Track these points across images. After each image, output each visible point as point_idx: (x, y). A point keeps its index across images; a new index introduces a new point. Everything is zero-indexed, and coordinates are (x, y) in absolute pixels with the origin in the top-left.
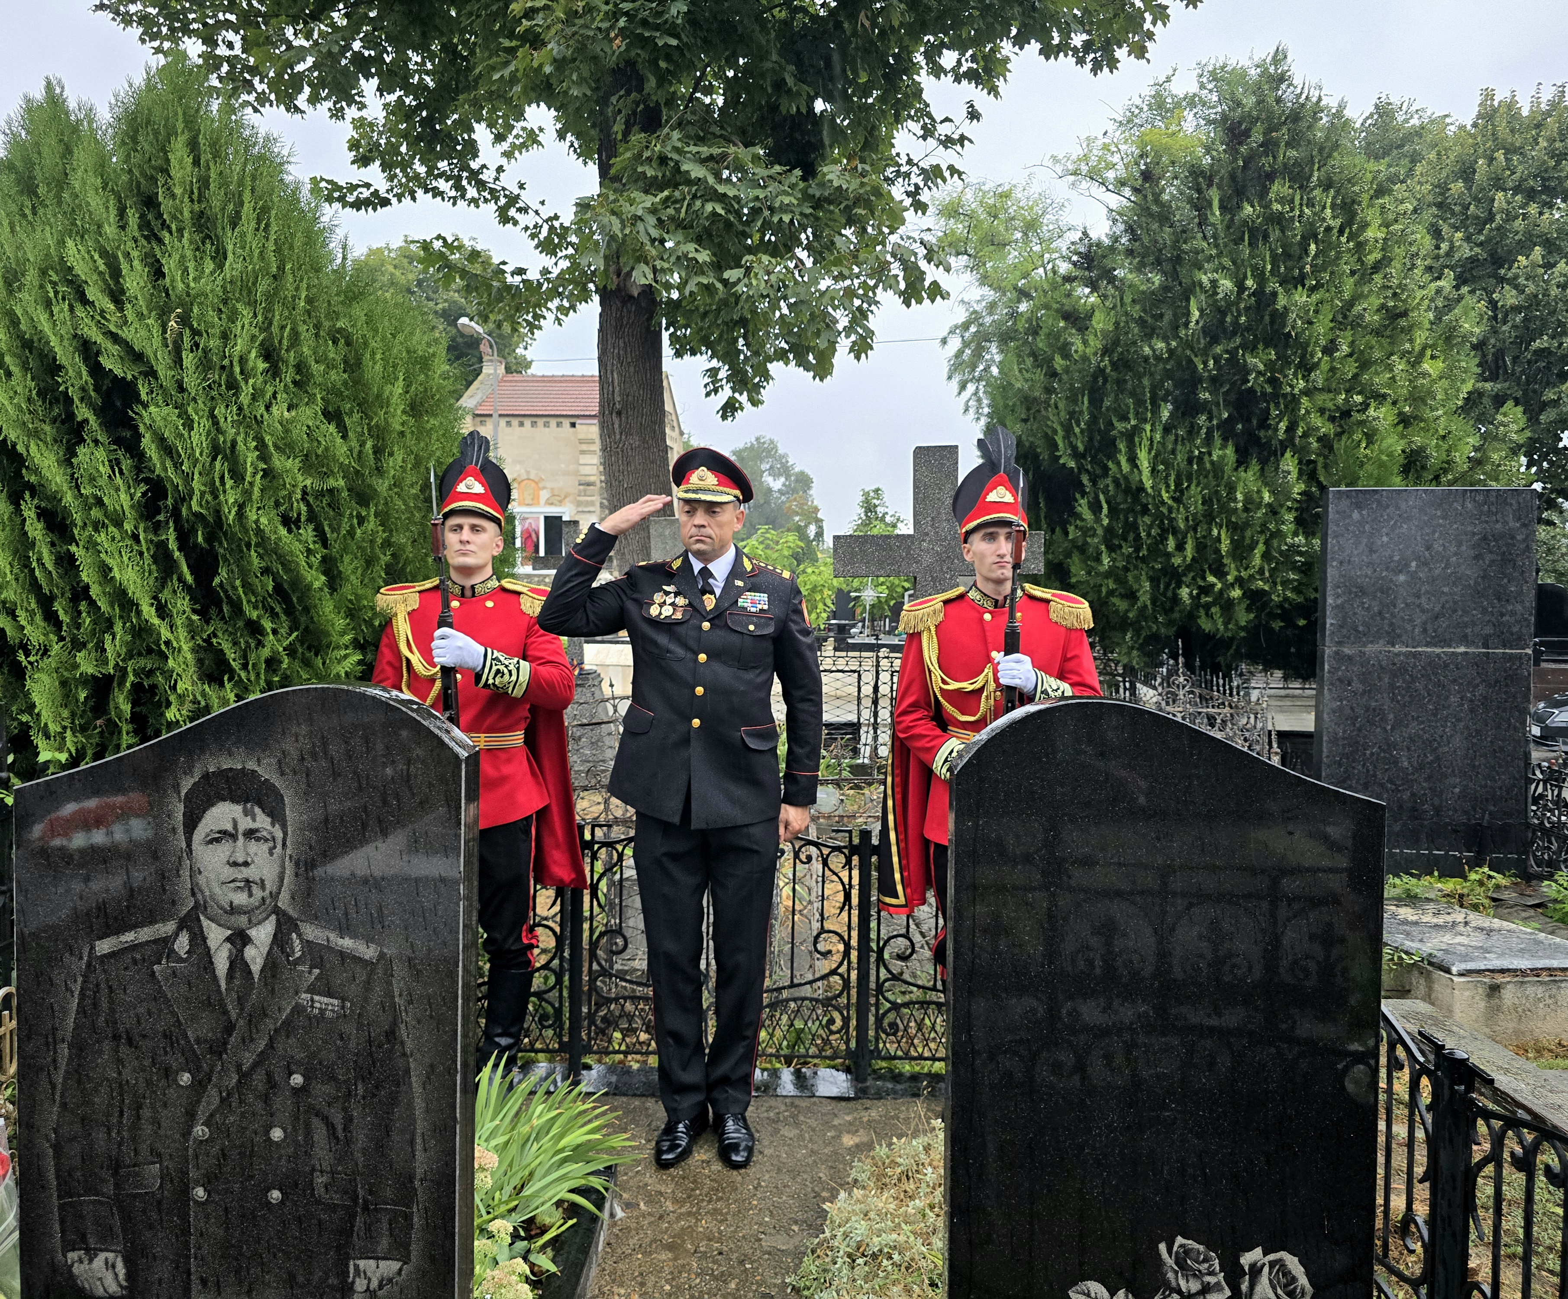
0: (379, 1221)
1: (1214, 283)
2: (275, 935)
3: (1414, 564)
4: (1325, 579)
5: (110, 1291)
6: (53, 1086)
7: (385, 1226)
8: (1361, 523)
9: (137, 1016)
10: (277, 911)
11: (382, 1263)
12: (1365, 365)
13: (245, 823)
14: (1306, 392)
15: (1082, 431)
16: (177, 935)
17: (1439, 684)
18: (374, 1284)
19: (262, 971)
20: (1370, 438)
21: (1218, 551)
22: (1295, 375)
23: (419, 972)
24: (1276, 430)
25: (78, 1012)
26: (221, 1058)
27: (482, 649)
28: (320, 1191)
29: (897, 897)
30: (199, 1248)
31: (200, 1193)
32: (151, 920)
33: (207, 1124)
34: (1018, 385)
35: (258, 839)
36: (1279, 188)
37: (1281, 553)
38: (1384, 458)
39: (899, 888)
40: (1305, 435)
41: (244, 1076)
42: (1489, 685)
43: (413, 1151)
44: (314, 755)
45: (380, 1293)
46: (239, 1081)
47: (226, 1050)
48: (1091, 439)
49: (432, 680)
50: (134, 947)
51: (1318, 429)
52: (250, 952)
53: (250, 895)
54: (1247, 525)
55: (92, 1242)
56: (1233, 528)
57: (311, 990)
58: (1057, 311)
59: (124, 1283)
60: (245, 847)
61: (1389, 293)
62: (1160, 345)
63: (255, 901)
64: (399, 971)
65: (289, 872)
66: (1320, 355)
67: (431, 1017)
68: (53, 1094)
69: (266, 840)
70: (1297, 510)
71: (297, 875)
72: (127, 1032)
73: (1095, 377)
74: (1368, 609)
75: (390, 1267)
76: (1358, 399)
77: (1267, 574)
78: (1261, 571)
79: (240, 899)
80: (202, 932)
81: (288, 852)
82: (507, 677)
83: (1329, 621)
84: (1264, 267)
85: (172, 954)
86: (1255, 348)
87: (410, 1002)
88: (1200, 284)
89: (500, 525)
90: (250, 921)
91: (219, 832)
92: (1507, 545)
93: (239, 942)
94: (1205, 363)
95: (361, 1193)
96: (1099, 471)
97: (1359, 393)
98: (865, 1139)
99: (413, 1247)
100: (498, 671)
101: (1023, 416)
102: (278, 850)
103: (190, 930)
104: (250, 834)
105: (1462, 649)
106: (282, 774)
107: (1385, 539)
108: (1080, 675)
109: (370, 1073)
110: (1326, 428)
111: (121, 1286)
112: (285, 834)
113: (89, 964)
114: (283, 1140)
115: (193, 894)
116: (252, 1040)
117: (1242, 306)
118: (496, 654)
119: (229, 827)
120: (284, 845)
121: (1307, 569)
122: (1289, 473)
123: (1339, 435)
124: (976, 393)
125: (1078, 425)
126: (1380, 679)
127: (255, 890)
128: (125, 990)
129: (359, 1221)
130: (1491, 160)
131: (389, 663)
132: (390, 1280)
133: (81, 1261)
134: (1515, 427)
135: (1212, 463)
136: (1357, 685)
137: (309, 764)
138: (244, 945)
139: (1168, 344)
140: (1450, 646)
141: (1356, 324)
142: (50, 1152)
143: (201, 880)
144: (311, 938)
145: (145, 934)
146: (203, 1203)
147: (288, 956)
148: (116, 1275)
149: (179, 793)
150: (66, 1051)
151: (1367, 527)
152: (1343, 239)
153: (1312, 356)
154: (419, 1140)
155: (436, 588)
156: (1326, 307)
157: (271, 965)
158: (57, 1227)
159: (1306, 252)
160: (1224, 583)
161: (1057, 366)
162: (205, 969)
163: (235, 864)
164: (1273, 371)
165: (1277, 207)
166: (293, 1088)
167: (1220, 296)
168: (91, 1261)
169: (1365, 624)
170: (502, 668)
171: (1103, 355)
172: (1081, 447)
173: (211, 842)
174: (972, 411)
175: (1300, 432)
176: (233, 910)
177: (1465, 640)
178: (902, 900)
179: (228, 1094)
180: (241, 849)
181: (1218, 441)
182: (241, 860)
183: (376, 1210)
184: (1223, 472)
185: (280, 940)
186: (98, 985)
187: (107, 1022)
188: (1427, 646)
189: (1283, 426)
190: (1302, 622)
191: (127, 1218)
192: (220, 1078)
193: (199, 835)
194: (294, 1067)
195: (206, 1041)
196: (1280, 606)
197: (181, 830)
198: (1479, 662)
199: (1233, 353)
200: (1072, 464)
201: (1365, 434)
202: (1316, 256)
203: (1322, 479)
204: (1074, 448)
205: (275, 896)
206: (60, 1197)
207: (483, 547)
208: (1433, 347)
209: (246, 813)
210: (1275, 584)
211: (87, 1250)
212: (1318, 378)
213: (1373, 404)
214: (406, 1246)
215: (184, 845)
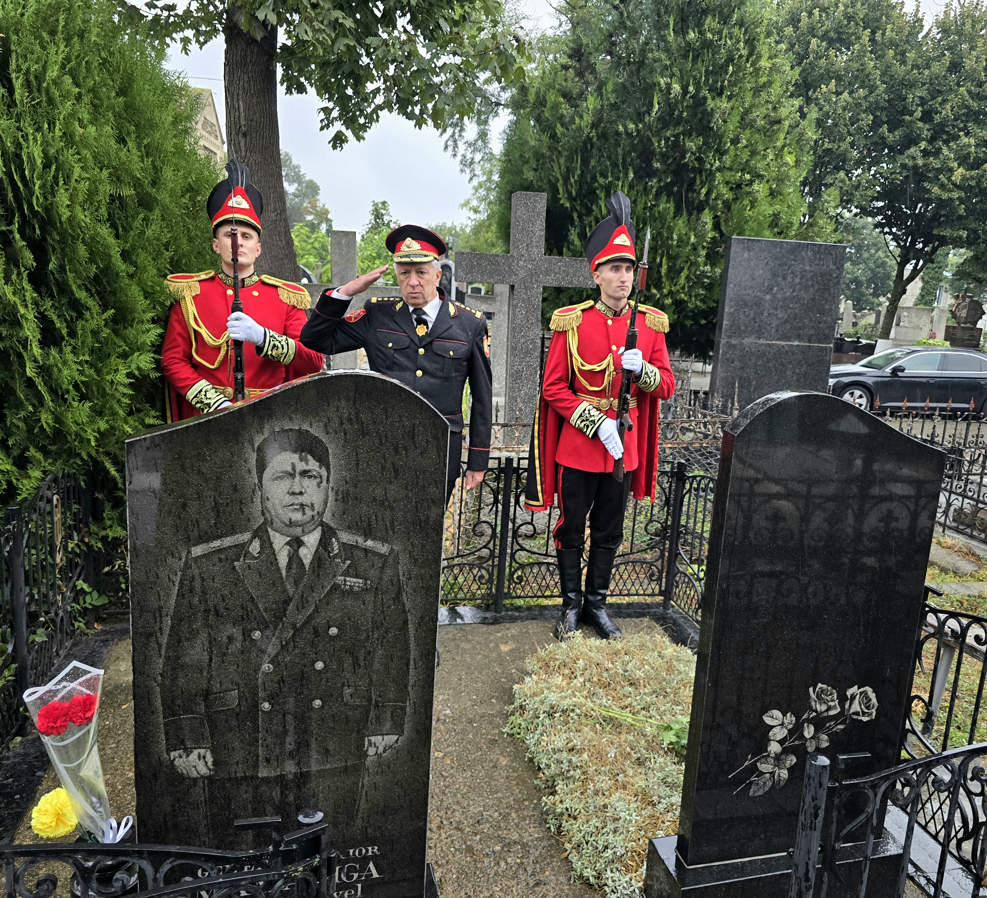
0: (385, 712)
1: (669, 87)
2: (321, 540)
3: (775, 288)
4: (725, 295)
5: (202, 773)
6: (160, 646)
7: (389, 715)
8: (749, 260)
9: (223, 596)
10: (322, 524)
11: (385, 737)
12: (753, 153)
13: (301, 466)
14: (719, 170)
15: (575, 181)
16: (251, 541)
17: (782, 364)
18: (381, 750)
19: (311, 563)
20: (753, 204)
21: (659, 272)
22: (714, 156)
23: (416, 560)
24: (699, 193)
25: (178, 596)
26: (282, 620)
27: (261, 329)
28: (347, 698)
29: (538, 501)
30: (265, 740)
31: (266, 706)
32: (233, 531)
33: (272, 662)
34: (533, 143)
35: (310, 477)
36: (710, 22)
37: (696, 275)
38: (761, 218)
39: (540, 495)
40: (716, 199)
41: (297, 631)
42: (809, 365)
43: (408, 670)
44: (350, 420)
45: (384, 755)
46: (294, 634)
47: (285, 615)
48: (580, 186)
49: (218, 348)
50: (220, 551)
51: (723, 195)
52: (303, 551)
53: (304, 514)
54: (677, 257)
55: (189, 744)
56: (670, 258)
57: (346, 573)
58: (559, 91)
59: (211, 767)
60: (301, 482)
61: (770, 106)
62: (631, 126)
63: (307, 518)
64: (403, 559)
65: (331, 498)
66: (729, 144)
67: (423, 587)
68: (160, 651)
69: (316, 477)
70: (708, 248)
71: (336, 500)
72: (215, 606)
73: (585, 143)
74: (747, 316)
75: (391, 739)
76: (748, 177)
77: (686, 290)
78: (683, 288)
79: (297, 516)
80: (269, 539)
81: (331, 485)
82: (280, 350)
83: (725, 323)
84: (701, 77)
85: (247, 554)
86: (690, 135)
87: (410, 579)
88: (659, 84)
89: (259, 234)
90: (303, 531)
91: (282, 472)
92: (828, 280)
93: (295, 545)
94: (659, 142)
95: (373, 697)
96: (584, 211)
97: (748, 173)
98: (514, 646)
99: (406, 726)
100: (274, 346)
101: (534, 166)
102: (324, 484)
103: (261, 538)
104: (304, 473)
105: (796, 343)
106: (328, 433)
107: (761, 272)
108: (662, 362)
109: (382, 624)
110: (728, 195)
111: (210, 770)
112: (329, 473)
113: (186, 563)
114: (323, 669)
115: (263, 514)
116: (303, 607)
117: (685, 104)
118: (272, 333)
119: (289, 469)
120: (328, 480)
121: (709, 288)
122: (706, 223)
123: (735, 199)
124: (453, 136)
125: (573, 177)
126: (750, 360)
127: (308, 510)
128: (213, 579)
129: (372, 714)
130: (810, 14)
131: (179, 334)
132: (391, 747)
133: (181, 757)
134: (833, 204)
135: (659, 212)
136: (737, 364)
137: (347, 426)
138: (299, 547)
139: (637, 126)
140: (790, 341)
141: (751, 125)
142: (158, 689)
143: (269, 505)
144: (345, 541)
145: (228, 542)
146: (267, 712)
147: (329, 553)
148: (206, 763)
149: (253, 445)
150: (169, 621)
151: (752, 263)
152: (748, 65)
153: (725, 145)
154: (412, 662)
155: (212, 278)
156: (735, 112)
157: (318, 559)
158: (163, 737)
159: (726, 72)
160: (661, 294)
161: (558, 132)
162: (272, 563)
163: (293, 494)
164: (700, 153)
165: (709, 35)
166: (331, 636)
167: (672, 96)
168: (188, 756)
169: (745, 325)
170: (277, 343)
171: (592, 128)
172: (574, 193)
173: (276, 479)
174: (450, 149)
175: (713, 196)
176: (292, 524)
177: (799, 338)
178: (541, 503)
179: (287, 643)
180: (298, 484)
181: (664, 198)
182: (297, 491)
183: (383, 706)
184: (666, 219)
185: (324, 543)
186: (193, 577)
187: (200, 601)
188: (778, 339)
189: (704, 191)
190: (703, 322)
191: (213, 727)
192: (281, 633)
193: (267, 475)
194: (331, 623)
195: (272, 610)
196: (692, 311)
197: (254, 471)
198: (804, 351)
199: (677, 136)
200: (568, 205)
201: (750, 201)
202: (731, 75)
203: (723, 228)
204: (570, 193)
205: (321, 514)
206: (164, 718)
207: (251, 250)
208: (790, 145)
209: (301, 459)
210: (691, 296)
211: (185, 749)
212: (727, 160)
213: (757, 182)
214: (402, 726)
215: (257, 481)
